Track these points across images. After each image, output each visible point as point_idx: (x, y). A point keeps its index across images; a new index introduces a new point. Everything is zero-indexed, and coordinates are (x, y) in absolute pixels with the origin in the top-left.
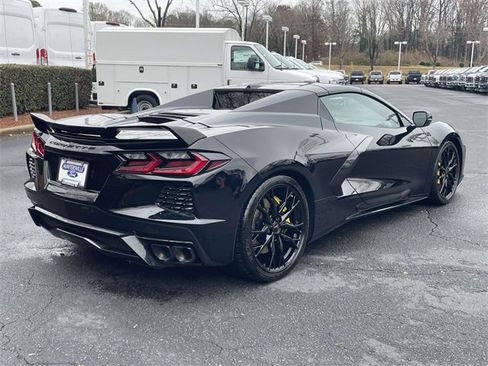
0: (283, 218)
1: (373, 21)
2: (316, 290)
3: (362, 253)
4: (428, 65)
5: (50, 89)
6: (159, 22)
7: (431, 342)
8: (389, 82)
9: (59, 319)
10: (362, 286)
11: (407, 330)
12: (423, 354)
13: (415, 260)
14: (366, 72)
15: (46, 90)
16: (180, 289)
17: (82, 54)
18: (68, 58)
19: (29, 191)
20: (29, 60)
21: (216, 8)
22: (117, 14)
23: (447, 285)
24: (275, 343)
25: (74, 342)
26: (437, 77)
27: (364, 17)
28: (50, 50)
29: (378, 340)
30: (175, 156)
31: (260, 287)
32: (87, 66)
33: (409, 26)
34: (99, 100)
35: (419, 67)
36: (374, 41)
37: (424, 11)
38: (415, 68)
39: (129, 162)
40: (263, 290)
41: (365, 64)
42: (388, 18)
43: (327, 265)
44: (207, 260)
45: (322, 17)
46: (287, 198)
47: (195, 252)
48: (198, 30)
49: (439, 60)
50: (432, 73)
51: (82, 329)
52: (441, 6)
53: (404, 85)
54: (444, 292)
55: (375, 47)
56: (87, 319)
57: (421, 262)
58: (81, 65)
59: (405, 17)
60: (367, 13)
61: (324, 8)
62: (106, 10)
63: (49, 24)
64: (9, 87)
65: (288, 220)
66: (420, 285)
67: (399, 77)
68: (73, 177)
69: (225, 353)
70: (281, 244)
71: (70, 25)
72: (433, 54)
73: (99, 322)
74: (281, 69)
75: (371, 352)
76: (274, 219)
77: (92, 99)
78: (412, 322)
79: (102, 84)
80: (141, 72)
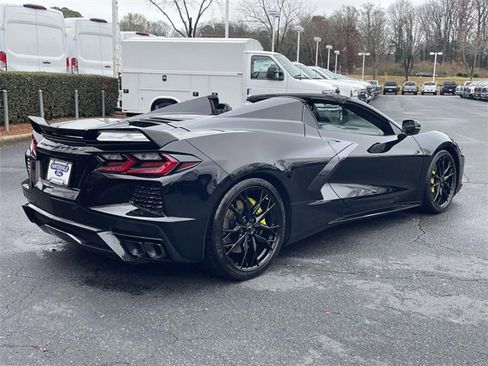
0: (258, 219)
1: (409, 31)
2: (284, 289)
3: (341, 256)
4: (466, 76)
5: (77, 96)
6: (190, 32)
7: (379, 339)
8: (423, 93)
9: (34, 307)
10: (330, 287)
11: (360, 329)
12: (367, 351)
13: (391, 265)
14: (400, 82)
15: (73, 98)
16: (154, 284)
17: (111, 63)
18: (97, 67)
19: (25, 189)
20: (58, 68)
21: (249, 19)
22: (154, 24)
23: (413, 289)
24: (229, 336)
25: (41, 328)
26: (472, 88)
27: (400, 27)
28: (80, 59)
29: (329, 336)
30: (148, 157)
31: (232, 285)
32: (115, 74)
33: (447, 37)
34: (123, 108)
35: (456, 78)
36: (410, 51)
37: (461, 22)
38: (449, 79)
39: (107, 162)
40: (232, 288)
41: (400, 74)
42: (424, 28)
43: (304, 267)
44: (177, 257)
45: (357, 28)
46: (262, 200)
47: (165, 249)
48: (227, 40)
49: (477, 71)
50: (468, 84)
51: (52, 317)
52: (480, 16)
53: (439, 96)
54: (408, 294)
55: (410, 58)
56: (60, 309)
57: (396, 267)
58: (110, 73)
59: (442, 28)
60: (403, 24)
61: (360, 18)
62: (144, 20)
63: (80, 34)
64: (37, 93)
65: (263, 222)
66: (388, 287)
67: (433, 88)
68: (59, 175)
69: (179, 343)
70: (255, 245)
71: (100, 35)
72: (471, 65)
73: (70, 311)
74: (300, 79)
75: (319, 347)
76: (248, 221)
77: (119, 106)
78: (367, 322)
79: (127, 92)
80: (164, 80)
